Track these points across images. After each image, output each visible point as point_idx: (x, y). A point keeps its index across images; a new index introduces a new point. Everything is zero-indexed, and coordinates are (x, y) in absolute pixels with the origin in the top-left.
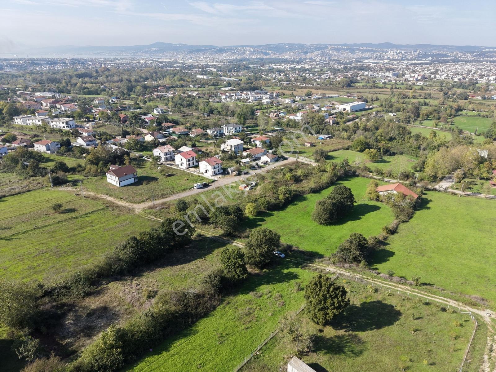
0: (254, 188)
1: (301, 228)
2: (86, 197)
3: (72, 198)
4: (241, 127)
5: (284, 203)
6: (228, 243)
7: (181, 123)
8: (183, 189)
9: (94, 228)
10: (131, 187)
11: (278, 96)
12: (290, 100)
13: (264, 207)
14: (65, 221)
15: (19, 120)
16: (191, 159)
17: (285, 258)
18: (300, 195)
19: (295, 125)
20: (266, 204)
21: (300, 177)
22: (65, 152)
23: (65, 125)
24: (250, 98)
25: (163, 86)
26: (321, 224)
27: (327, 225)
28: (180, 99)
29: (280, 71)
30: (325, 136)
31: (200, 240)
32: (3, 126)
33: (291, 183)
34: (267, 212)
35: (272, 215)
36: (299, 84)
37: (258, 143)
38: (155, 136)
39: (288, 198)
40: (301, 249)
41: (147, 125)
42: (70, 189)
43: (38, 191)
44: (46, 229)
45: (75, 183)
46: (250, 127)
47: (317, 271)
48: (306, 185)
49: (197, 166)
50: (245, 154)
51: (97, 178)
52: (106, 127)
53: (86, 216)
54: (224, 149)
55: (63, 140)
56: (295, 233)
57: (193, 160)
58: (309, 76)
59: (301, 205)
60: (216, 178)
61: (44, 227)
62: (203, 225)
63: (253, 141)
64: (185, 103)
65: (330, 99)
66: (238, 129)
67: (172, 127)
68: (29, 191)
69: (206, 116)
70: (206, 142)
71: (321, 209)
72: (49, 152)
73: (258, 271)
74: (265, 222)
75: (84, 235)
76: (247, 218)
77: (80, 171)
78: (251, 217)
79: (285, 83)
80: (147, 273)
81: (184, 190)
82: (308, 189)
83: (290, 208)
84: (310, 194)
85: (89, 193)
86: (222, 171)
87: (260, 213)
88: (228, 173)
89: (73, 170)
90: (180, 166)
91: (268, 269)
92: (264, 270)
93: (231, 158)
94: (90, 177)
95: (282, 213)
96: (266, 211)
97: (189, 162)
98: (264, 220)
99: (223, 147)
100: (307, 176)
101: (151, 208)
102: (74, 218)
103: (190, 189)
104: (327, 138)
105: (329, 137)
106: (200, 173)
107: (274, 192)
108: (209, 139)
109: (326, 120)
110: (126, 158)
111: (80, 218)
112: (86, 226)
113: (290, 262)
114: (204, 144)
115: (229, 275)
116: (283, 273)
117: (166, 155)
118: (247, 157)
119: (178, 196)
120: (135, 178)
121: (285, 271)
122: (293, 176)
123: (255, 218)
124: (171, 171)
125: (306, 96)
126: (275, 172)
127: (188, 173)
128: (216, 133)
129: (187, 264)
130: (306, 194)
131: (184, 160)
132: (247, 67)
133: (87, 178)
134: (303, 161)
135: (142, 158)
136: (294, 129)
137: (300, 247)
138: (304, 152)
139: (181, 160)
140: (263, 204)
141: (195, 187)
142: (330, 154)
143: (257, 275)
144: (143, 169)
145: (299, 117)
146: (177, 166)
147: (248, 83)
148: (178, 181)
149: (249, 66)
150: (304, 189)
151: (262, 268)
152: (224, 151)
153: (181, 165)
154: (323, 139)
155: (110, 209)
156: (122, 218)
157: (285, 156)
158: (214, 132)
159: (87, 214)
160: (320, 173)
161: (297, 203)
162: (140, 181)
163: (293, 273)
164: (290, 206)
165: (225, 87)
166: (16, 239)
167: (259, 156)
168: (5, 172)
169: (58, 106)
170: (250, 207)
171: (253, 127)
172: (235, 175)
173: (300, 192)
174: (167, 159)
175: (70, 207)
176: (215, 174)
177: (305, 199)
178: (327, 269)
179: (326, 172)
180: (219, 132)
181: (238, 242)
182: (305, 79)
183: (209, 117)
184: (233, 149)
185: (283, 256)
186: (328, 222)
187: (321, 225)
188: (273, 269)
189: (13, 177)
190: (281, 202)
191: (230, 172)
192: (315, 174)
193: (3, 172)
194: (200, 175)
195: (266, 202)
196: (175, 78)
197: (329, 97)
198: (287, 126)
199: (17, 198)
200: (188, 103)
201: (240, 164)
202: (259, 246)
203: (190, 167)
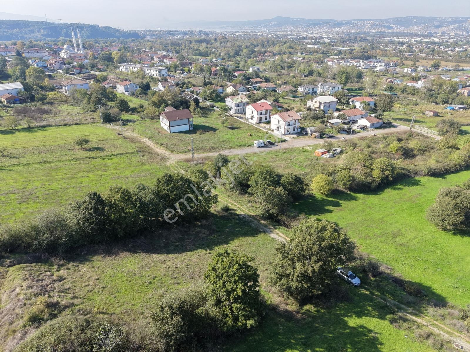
0: (337, 156)
1: (403, 231)
2: (125, 138)
3: (111, 137)
4: (340, 88)
5: (380, 184)
6: (264, 232)
7: (272, 81)
8: (240, 144)
9: (105, 173)
10: (182, 134)
11: (395, 65)
12: (410, 70)
13: (345, 184)
14: (81, 159)
15: (122, 66)
16: (264, 112)
17: (360, 286)
18: (409, 176)
19: (415, 92)
20: (348, 181)
21: (412, 150)
22: (140, 94)
23: (157, 73)
24: (361, 65)
25: (271, 53)
26: (445, 229)
27: (455, 234)
28: (281, 61)
29: (402, 44)
30: (457, 107)
31: (223, 217)
32: (107, 71)
33: (396, 156)
34: (347, 193)
35: (355, 199)
36: (424, 55)
37: (358, 104)
38: (237, 88)
39: (387, 177)
40: (396, 274)
41: (235, 79)
42: (117, 127)
43: (84, 126)
44: (52, 165)
45: (125, 123)
46: (352, 89)
47: (430, 341)
48: (421, 163)
49: (269, 122)
50: (336, 114)
51: (153, 120)
52: (195, 79)
53: (109, 157)
54: (310, 106)
55: (143, 83)
56: (390, 237)
57: (266, 113)
58: (439, 47)
59: (407, 191)
60: (287, 138)
61: (53, 162)
62: (241, 194)
63: (352, 102)
64: (285, 65)
65: (465, 72)
66: (336, 89)
67: (261, 82)
68: (77, 124)
69: (303, 76)
70: (291, 100)
71: (449, 204)
72: (127, 93)
73: (292, 307)
74: (339, 208)
75: (84, 179)
76: (312, 197)
77: (140, 112)
78: (318, 195)
79: (406, 55)
80: (100, 258)
81: (241, 146)
82: (424, 169)
83: (388, 193)
84: (427, 177)
85: (133, 135)
86: (299, 130)
87: (335, 193)
88: (307, 134)
89: (133, 111)
90: (250, 120)
91: (316, 305)
92: (307, 307)
93: (316, 118)
94: (146, 119)
95: (373, 199)
96: (346, 191)
97: (261, 116)
98: (338, 205)
99: (309, 103)
100: (424, 151)
101: (188, 161)
102: (93, 158)
103: (248, 146)
104: (460, 108)
105: (463, 108)
106: (271, 130)
107: (367, 165)
108: (298, 97)
109: (458, 91)
110: (191, 105)
111: (99, 159)
112: (97, 169)
113: (369, 299)
114: (289, 101)
115: (215, 312)
116: (345, 324)
117: (238, 106)
118: (338, 117)
119: (230, 152)
120: (190, 126)
121: (353, 322)
122: (402, 147)
123: (325, 198)
124: (237, 124)
125: (431, 67)
126: (375, 140)
127: (256, 128)
128: (307, 90)
129: (175, 256)
130: (421, 175)
131: (255, 113)
132: (364, 39)
133: (142, 119)
134: (419, 132)
135: (213, 108)
136: (411, 96)
137: (396, 268)
138: (422, 122)
139: (252, 112)
140: (343, 180)
141: (255, 145)
142: (464, 128)
143: (288, 316)
144: (207, 119)
145: (420, 84)
146: (247, 119)
147: (361, 52)
148: (238, 136)
149: (367, 38)
150: (417, 168)
151: (303, 302)
152: (309, 109)
153: (252, 119)
154: (453, 109)
155: (140, 154)
156: (147, 167)
157: (393, 124)
158: (306, 89)
159: (111, 156)
160: (447, 149)
161: (402, 187)
162: (194, 129)
163: (370, 331)
164: (387, 190)
165: (335, 55)
166: (10, 170)
167: (355, 119)
168: (73, 105)
169: (165, 61)
170: (320, 181)
171: (356, 90)
172: (315, 138)
173: (409, 171)
174: (238, 112)
175: (100, 146)
176: (288, 133)
177: (416, 183)
178: (457, 340)
179: (458, 149)
180: (311, 90)
181: (281, 234)
182: (433, 50)
183: (306, 78)
184: (322, 107)
185: (356, 281)
186: (458, 229)
187: (444, 232)
188: (328, 308)
189: (75, 110)
190: (374, 181)
191: (309, 133)
192: (438, 150)
193: (71, 105)
194: (269, 132)
195: (349, 177)
196: (285, 46)
197: (463, 70)
198: (403, 92)
199: (60, 129)
200: (289, 65)
201: (326, 125)
202: (304, 257)
203: (261, 123)
